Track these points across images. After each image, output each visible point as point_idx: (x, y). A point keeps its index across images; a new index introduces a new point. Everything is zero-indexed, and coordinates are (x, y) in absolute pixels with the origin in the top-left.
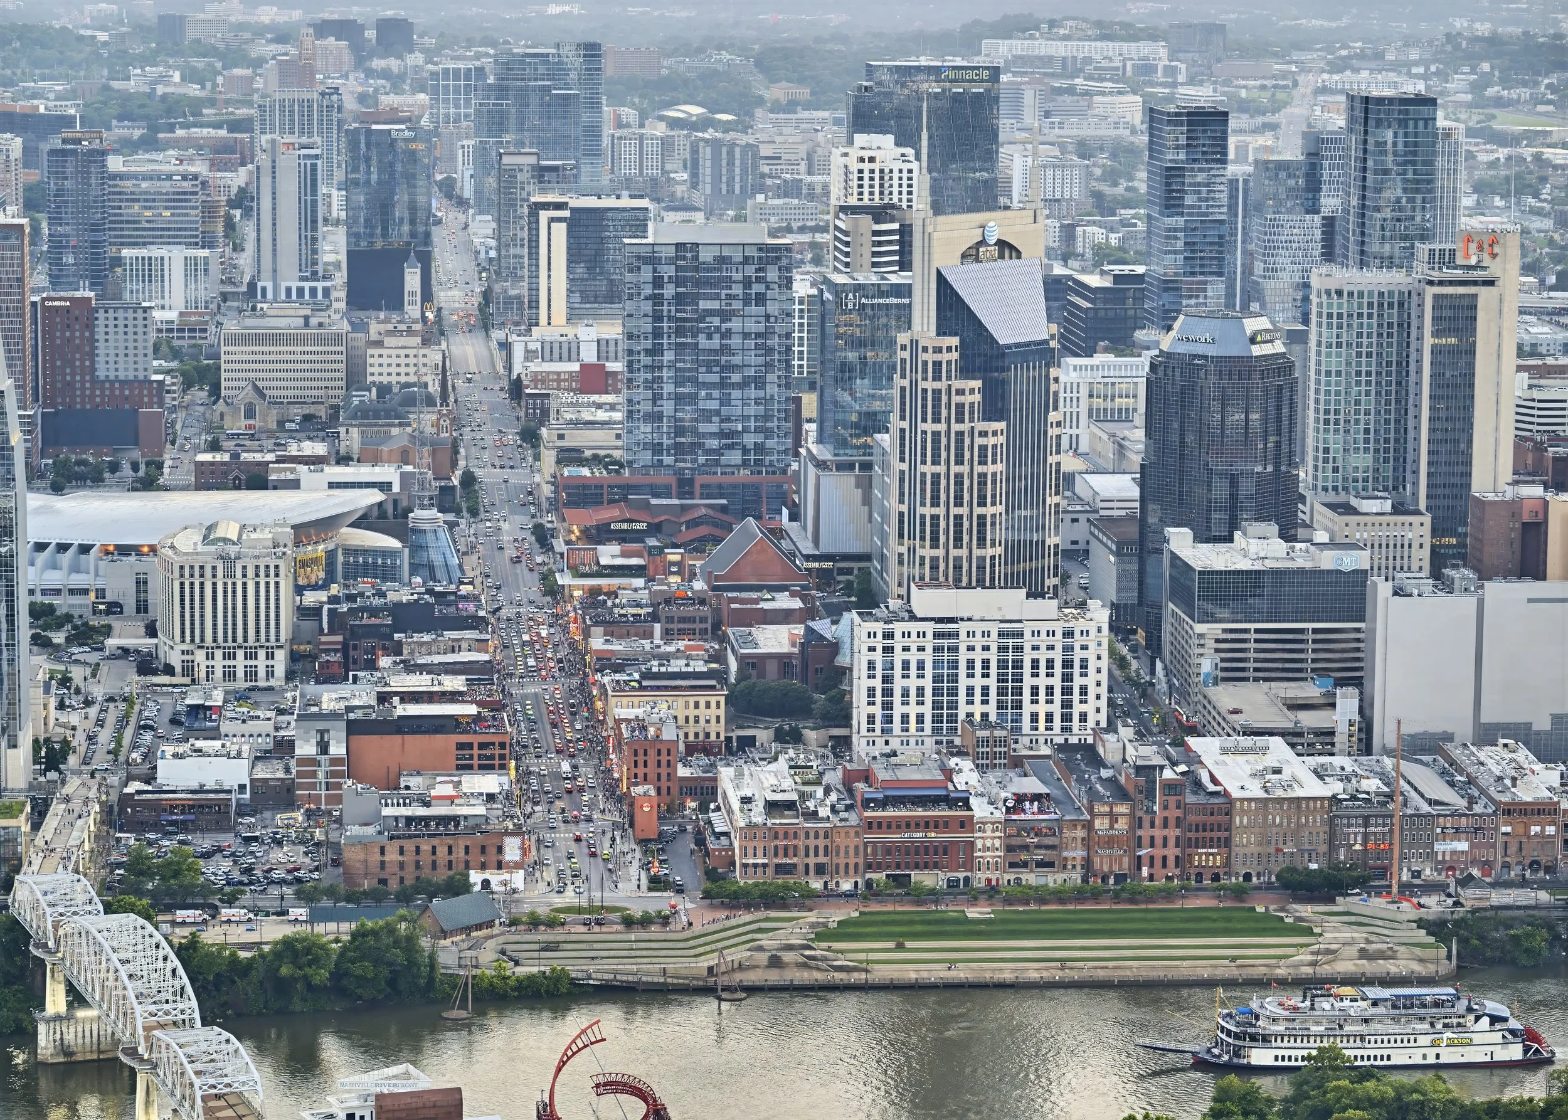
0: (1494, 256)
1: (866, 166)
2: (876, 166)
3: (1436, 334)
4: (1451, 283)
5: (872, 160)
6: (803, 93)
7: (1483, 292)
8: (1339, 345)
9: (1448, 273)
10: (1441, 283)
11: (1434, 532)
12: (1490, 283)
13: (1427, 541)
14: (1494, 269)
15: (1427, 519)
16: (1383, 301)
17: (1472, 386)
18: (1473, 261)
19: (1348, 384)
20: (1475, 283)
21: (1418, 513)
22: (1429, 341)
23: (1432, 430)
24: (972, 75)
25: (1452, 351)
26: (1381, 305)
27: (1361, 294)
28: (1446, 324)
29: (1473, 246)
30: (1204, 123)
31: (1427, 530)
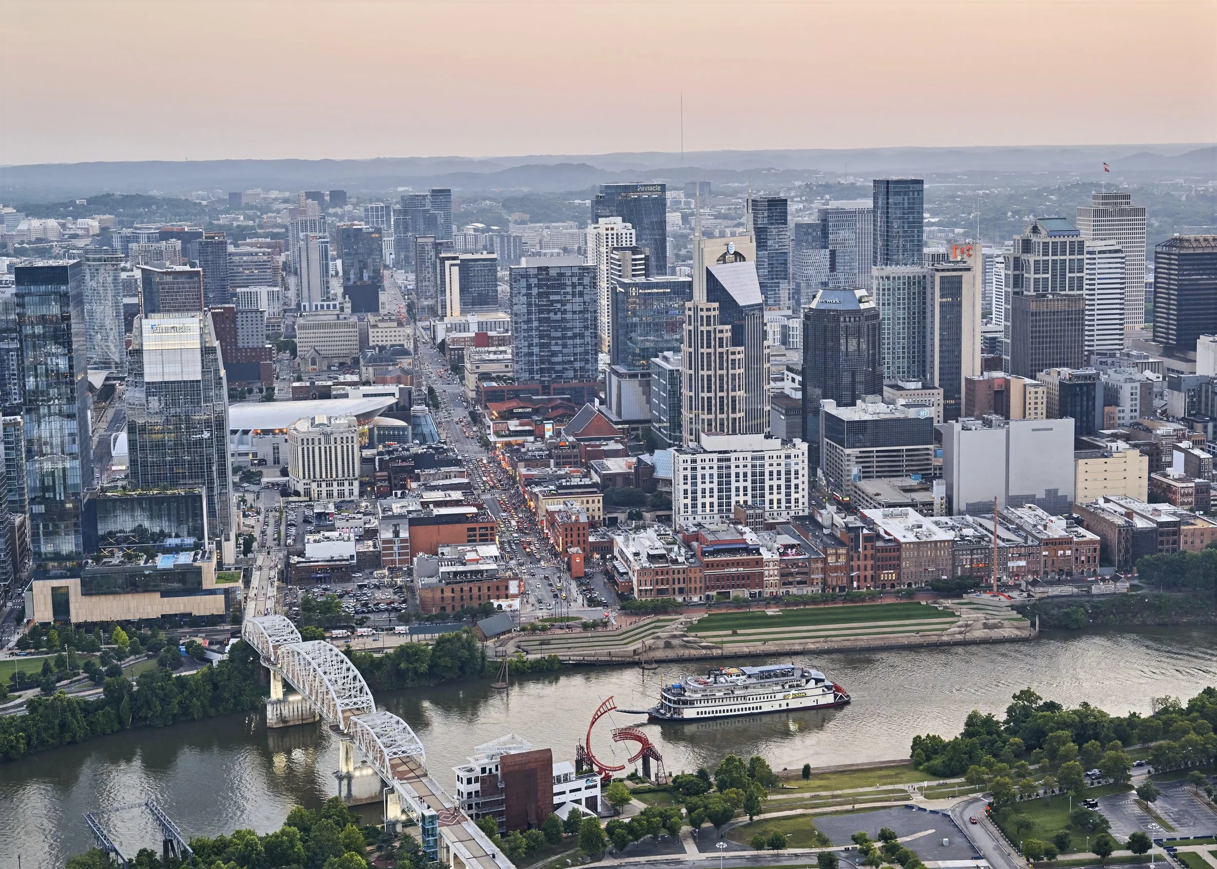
0: (970, 256)
1: (610, 232)
2: (615, 232)
3: (942, 296)
4: (948, 270)
5: (612, 229)
6: (527, 217)
7: (965, 274)
8: (889, 304)
9: (946, 265)
10: (943, 270)
11: (945, 398)
12: (969, 270)
13: (942, 402)
14: (970, 262)
15: (941, 391)
16: (910, 281)
17: (960, 322)
18: (959, 258)
19: (894, 324)
20: (960, 270)
21: (934, 388)
22: (938, 300)
23: (941, 346)
24: (651, 189)
25: (951, 305)
26: (909, 283)
27: (899, 278)
28: (946, 292)
29: (958, 251)
30: (776, 205)
31: (941, 397)
